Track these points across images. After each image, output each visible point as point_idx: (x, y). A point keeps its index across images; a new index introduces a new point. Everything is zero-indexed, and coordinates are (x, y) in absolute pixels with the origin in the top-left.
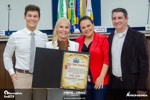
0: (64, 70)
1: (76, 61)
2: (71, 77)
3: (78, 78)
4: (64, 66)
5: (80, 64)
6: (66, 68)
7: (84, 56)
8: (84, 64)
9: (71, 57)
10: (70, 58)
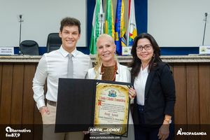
0: (97, 106)
1: (112, 95)
2: (107, 116)
3: (115, 117)
4: (97, 102)
5: (117, 98)
6: (100, 104)
7: (123, 88)
8: (123, 98)
9: (106, 88)
10: (104, 90)
